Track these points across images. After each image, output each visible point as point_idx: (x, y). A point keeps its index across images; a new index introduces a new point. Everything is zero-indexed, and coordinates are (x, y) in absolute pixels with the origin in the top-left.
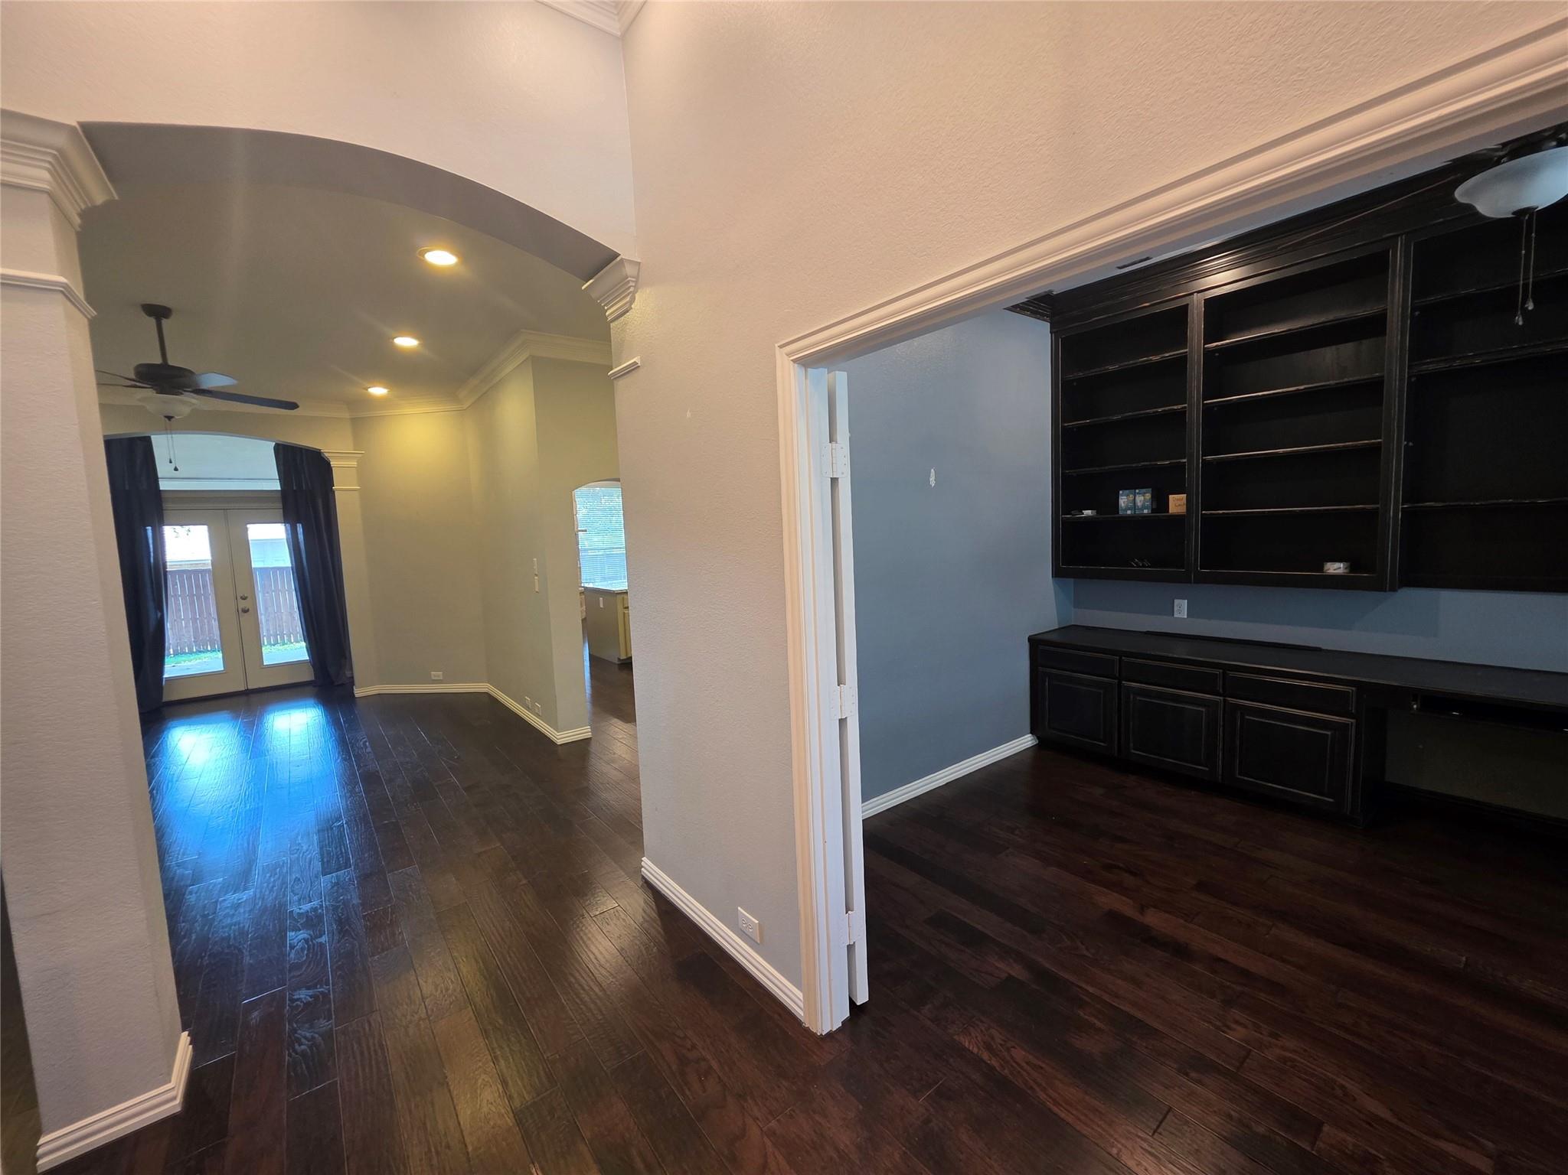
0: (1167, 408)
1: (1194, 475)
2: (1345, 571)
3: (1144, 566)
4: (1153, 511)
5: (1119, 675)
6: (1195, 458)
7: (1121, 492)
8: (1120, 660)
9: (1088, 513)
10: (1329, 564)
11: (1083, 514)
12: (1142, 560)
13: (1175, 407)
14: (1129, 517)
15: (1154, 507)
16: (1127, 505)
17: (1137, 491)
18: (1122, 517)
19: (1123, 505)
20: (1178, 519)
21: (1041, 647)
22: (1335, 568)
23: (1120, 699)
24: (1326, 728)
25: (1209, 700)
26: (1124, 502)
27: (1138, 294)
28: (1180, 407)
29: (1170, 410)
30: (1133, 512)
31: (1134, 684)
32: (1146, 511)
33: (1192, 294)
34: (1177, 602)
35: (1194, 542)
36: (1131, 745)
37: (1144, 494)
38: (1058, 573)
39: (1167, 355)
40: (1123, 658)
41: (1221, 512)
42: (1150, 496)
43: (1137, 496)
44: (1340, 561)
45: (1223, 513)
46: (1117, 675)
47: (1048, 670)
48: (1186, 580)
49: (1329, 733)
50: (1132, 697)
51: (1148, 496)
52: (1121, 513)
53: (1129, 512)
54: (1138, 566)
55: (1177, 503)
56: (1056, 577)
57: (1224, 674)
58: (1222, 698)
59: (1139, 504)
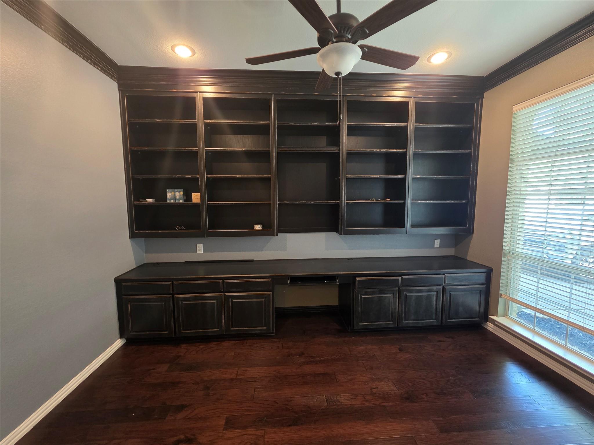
0: (188, 148)
1: (203, 184)
2: (261, 228)
3: (182, 229)
4: (185, 201)
5: (173, 292)
6: (203, 176)
7: (167, 190)
8: (173, 284)
9: (149, 201)
10: (256, 225)
11: (147, 201)
12: (180, 226)
13: (192, 149)
14: (172, 204)
15: (185, 199)
16: (171, 197)
17: (176, 190)
18: (168, 204)
19: (169, 197)
20: (197, 205)
21: (123, 284)
22: (258, 227)
23: (174, 305)
24: (262, 298)
25: (217, 296)
26: (169, 196)
27: (170, 83)
28: (194, 149)
29: (190, 149)
30: (174, 201)
31: (181, 296)
32: (181, 201)
33: (197, 92)
34: (198, 245)
35: (205, 217)
36: (182, 328)
37: (179, 192)
38: (133, 236)
39: (187, 121)
40: (174, 282)
41: (216, 202)
42: (183, 193)
43: (176, 193)
44: (259, 224)
45: (217, 203)
46: (172, 292)
47: (129, 297)
48: (201, 235)
49: (264, 300)
50: (180, 303)
51: (182, 193)
52: (168, 201)
53: (172, 201)
54: (179, 230)
55: (196, 198)
56: (132, 238)
57: (223, 282)
58: (223, 294)
59: (177, 197)
